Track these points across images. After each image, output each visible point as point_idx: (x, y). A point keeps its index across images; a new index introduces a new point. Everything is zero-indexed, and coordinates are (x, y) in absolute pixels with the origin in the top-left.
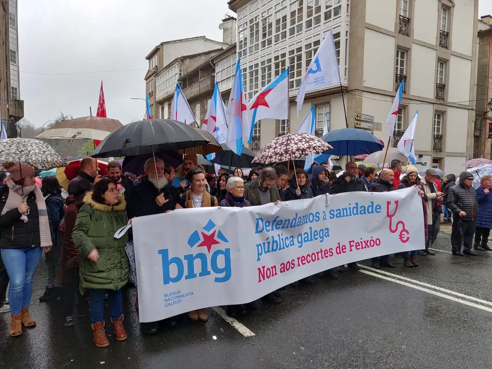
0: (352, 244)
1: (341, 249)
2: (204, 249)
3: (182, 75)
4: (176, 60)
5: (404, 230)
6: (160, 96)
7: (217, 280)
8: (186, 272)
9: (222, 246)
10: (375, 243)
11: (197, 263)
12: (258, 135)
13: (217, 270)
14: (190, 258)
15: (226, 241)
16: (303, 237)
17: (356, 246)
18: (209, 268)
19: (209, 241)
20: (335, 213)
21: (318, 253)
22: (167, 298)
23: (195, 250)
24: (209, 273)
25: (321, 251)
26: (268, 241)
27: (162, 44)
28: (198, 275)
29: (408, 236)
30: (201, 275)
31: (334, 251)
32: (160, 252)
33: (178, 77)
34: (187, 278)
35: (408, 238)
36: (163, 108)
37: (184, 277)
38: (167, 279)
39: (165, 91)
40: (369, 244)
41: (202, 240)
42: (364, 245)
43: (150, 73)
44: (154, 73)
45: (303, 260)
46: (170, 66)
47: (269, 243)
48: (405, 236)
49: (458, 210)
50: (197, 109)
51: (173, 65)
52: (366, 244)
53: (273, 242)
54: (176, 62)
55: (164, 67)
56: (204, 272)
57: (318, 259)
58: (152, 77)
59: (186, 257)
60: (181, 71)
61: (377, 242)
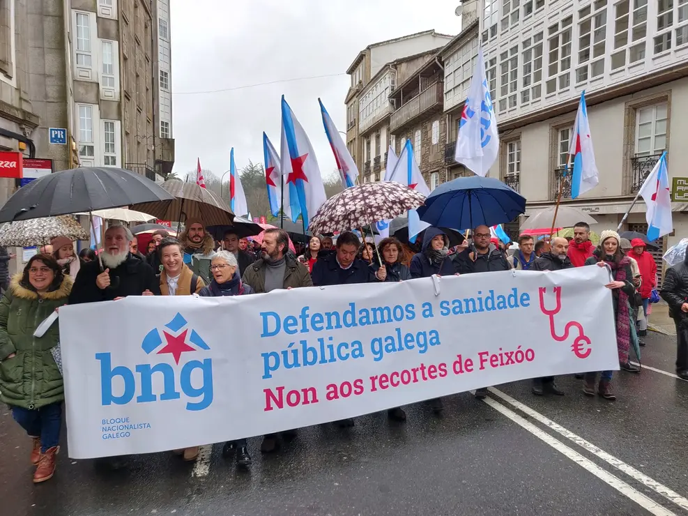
0: (484, 357)
1: (463, 365)
2: (169, 358)
3: (396, 88)
4: (386, 66)
5: (582, 337)
6: (364, 125)
7: (191, 407)
8: (138, 391)
9: (198, 355)
10: (525, 356)
11: (158, 379)
12: (515, 173)
13: (189, 391)
14: (145, 370)
15: (205, 347)
16: (384, 344)
17: (492, 361)
18: (178, 388)
19: (177, 346)
20: (451, 307)
21: (415, 371)
22: (106, 426)
23: (153, 359)
24: (177, 395)
25: (423, 368)
26: (293, 348)
27: (368, 48)
28: (158, 397)
29: (589, 346)
30: (163, 397)
31: (449, 368)
32: (98, 356)
33: (389, 92)
34: (140, 399)
35: (589, 350)
36: (369, 143)
37: (134, 399)
38: (107, 398)
39: (371, 117)
40: (513, 358)
41: (165, 343)
42: (505, 359)
43: (352, 92)
44: (357, 91)
45: (382, 381)
46: (379, 78)
47: (295, 352)
48: (585, 346)
49: (680, 301)
50: (416, 139)
51: (382, 74)
52: (510, 358)
53: (305, 351)
54: (387, 69)
55: (371, 78)
56: (169, 394)
57: (416, 380)
58: (355, 99)
59: (139, 368)
60: (393, 82)
61: (528, 355)
